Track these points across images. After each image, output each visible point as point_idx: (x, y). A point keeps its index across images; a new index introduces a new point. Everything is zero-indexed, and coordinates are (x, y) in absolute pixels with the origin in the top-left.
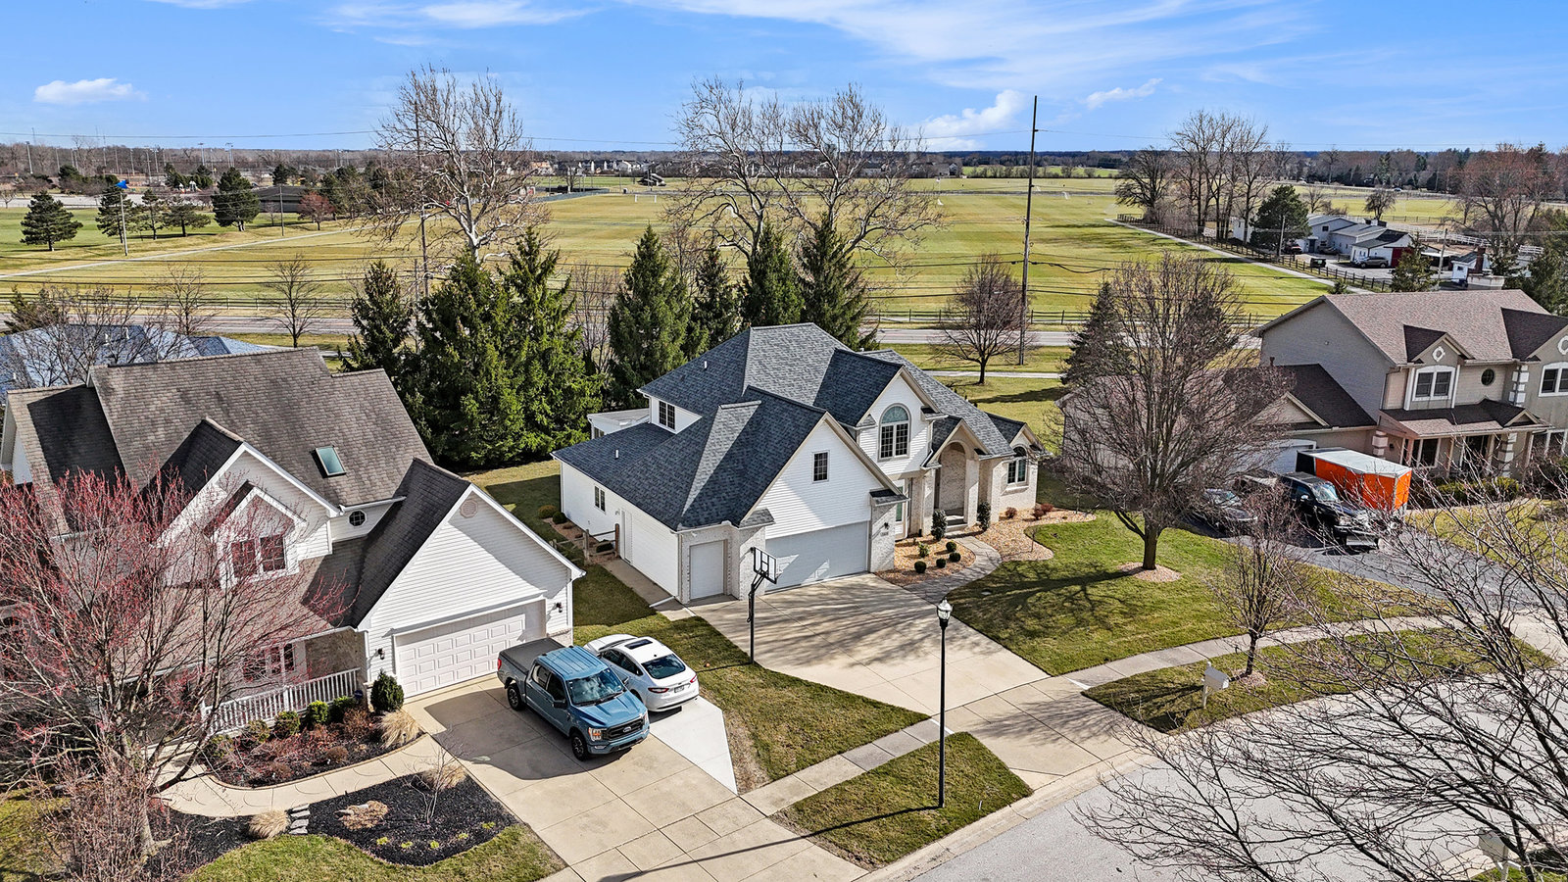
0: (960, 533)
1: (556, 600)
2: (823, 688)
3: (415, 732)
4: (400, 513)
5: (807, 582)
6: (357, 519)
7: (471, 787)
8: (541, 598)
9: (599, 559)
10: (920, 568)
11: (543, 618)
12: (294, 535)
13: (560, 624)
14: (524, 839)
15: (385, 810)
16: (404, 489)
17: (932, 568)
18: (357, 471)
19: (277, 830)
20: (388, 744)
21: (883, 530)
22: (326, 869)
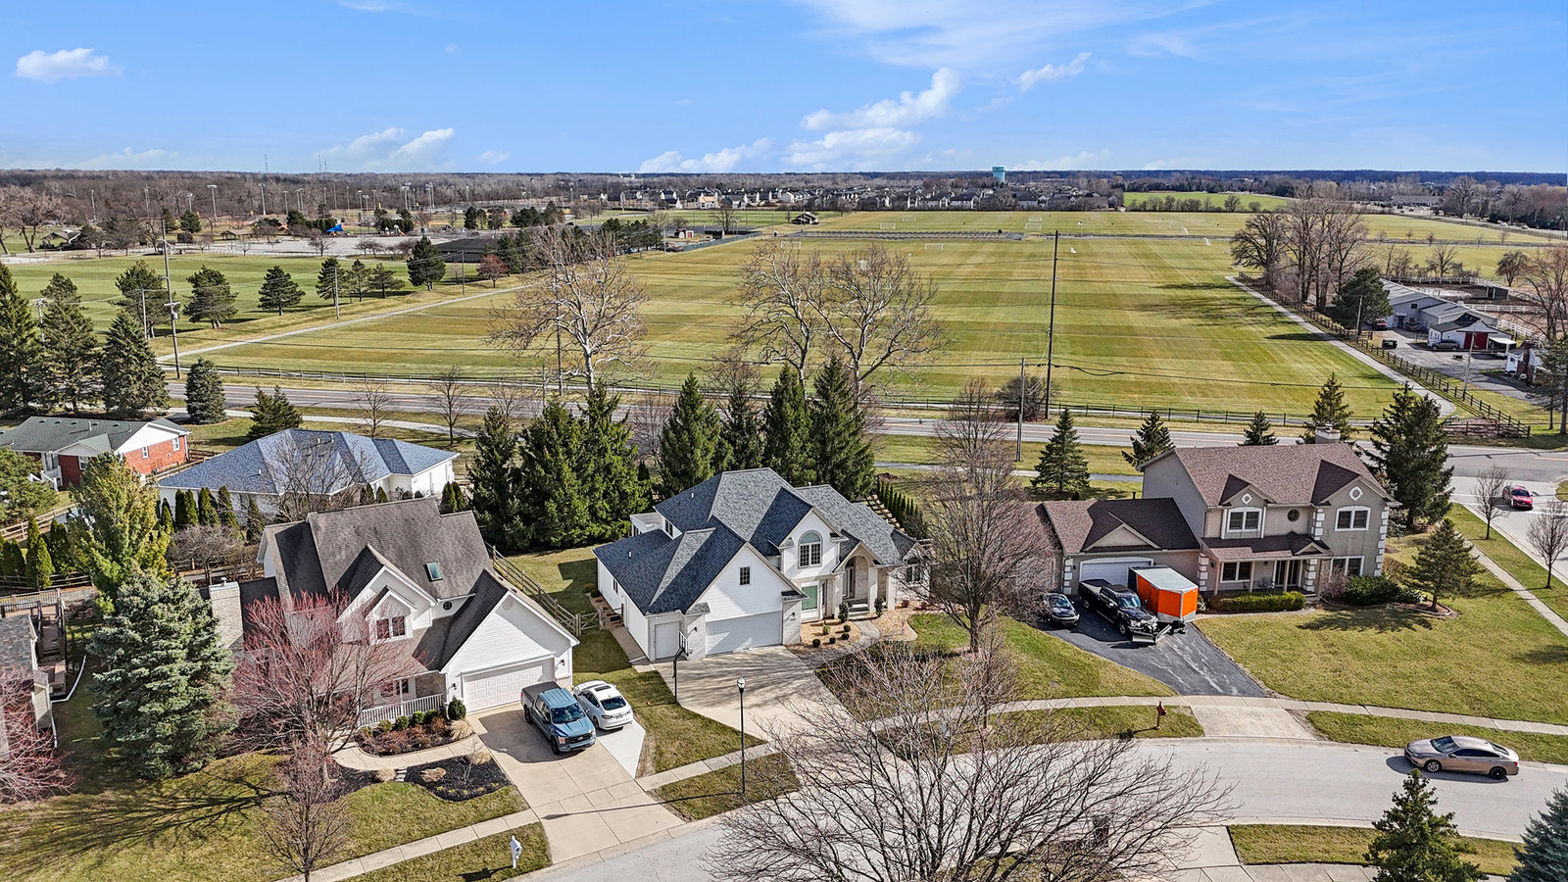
0: (862, 617)
1: (561, 658)
2: (711, 721)
3: (470, 732)
4: (472, 604)
5: (738, 650)
6: (447, 606)
7: (492, 765)
8: (552, 656)
9: (609, 626)
10: (816, 644)
11: (553, 669)
12: (411, 616)
13: (564, 672)
14: (513, 793)
15: (445, 773)
16: (475, 589)
17: (825, 644)
18: (449, 577)
19: (389, 778)
20: (453, 738)
21: (792, 617)
22: (410, 799)
